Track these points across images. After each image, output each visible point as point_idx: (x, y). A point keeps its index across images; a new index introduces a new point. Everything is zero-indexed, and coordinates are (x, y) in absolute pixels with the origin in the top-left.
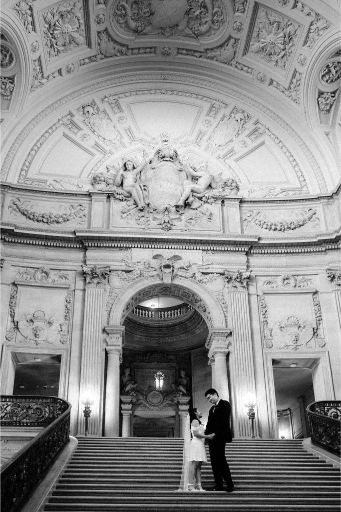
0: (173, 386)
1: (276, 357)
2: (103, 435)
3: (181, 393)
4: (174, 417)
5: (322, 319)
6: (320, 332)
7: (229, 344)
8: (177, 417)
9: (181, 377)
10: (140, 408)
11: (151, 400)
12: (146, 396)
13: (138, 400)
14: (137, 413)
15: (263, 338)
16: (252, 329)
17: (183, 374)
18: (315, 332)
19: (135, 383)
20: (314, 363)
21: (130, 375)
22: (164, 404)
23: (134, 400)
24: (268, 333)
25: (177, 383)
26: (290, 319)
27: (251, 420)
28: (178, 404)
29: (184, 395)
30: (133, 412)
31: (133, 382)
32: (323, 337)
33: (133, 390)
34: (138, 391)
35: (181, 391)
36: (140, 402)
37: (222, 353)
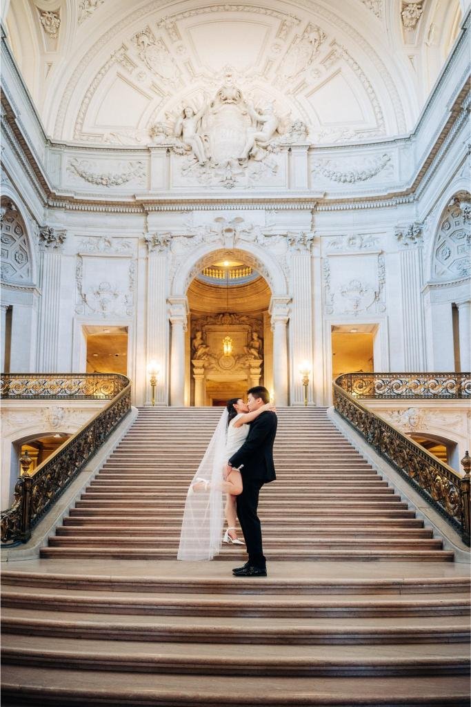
0: (245, 348)
1: (336, 323)
2: (170, 405)
3: (253, 357)
4: (246, 380)
5: (385, 282)
6: (382, 296)
7: (290, 311)
8: (249, 380)
9: (253, 339)
10: (212, 372)
11: (223, 363)
12: (218, 360)
13: (210, 364)
14: (210, 377)
15: (324, 303)
16: (312, 295)
17: (255, 336)
18: (377, 296)
19: (207, 346)
20: (374, 328)
21: (202, 338)
22: (236, 368)
23: (206, 365)
24: (329, 298)
25: (249, 346)
26: (352, 284)
27: (304, 387)
28: (250, 367)
29: (255, 358)
30: (205, 377)
31: (204, 346)
32: (384, 301)
33: (204, 354)
34: (211, 355)
35: (252, 354)
36: (212, 366)
37: (282, 320)
